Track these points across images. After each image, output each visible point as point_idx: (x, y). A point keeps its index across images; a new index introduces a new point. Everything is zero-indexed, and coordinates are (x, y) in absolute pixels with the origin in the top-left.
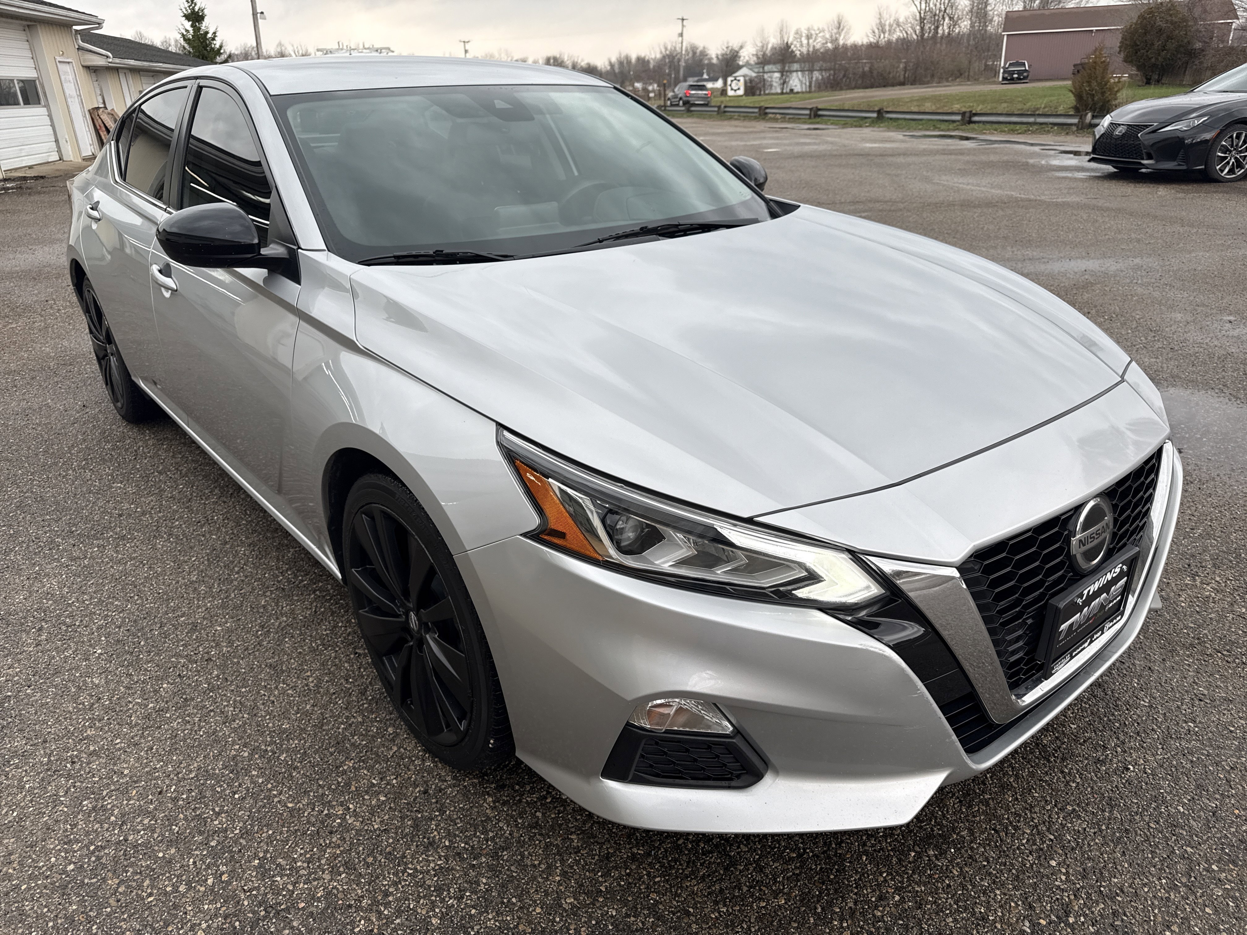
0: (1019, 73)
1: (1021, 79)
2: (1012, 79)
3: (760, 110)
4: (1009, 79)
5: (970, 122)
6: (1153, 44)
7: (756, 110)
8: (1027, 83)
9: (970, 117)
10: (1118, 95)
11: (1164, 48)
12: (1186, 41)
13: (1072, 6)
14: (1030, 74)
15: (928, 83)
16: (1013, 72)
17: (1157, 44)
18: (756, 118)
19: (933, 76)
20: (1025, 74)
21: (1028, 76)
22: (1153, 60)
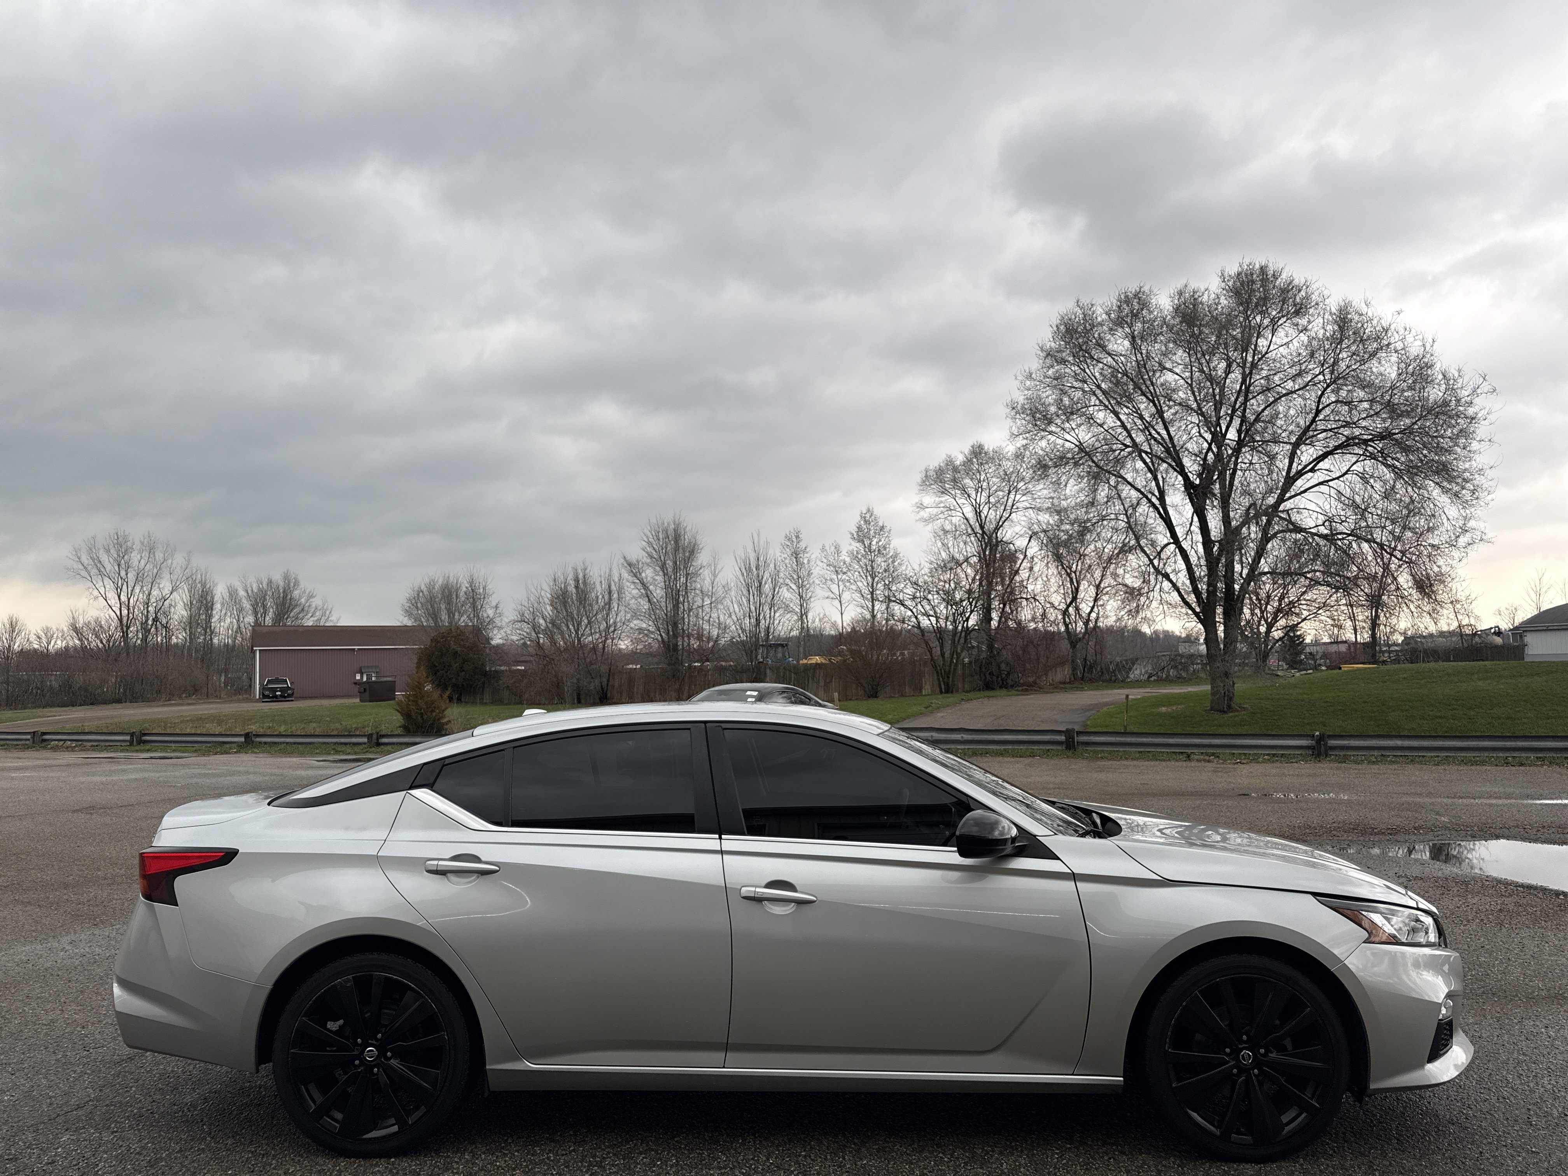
0: (282, 690)
1: (285, 697)
2: (276, 697)
3: (33, 738)
4: (269, 695)
5: (378, 744)
6: (450, 666)
7: (29, 737)
8: (292, 700)
9: (378, 739)
10: (445, 712)
11: (462, 669)
12: (480, 663)
13: (310, 624)
14: (295, 691)
15: (154, 700)
16: (274, 690)
17: (455, 666)
18: (26, 748)
19: (159, 692)
20: (289, 692)
21: (293, 693)
22: (454, 680)
